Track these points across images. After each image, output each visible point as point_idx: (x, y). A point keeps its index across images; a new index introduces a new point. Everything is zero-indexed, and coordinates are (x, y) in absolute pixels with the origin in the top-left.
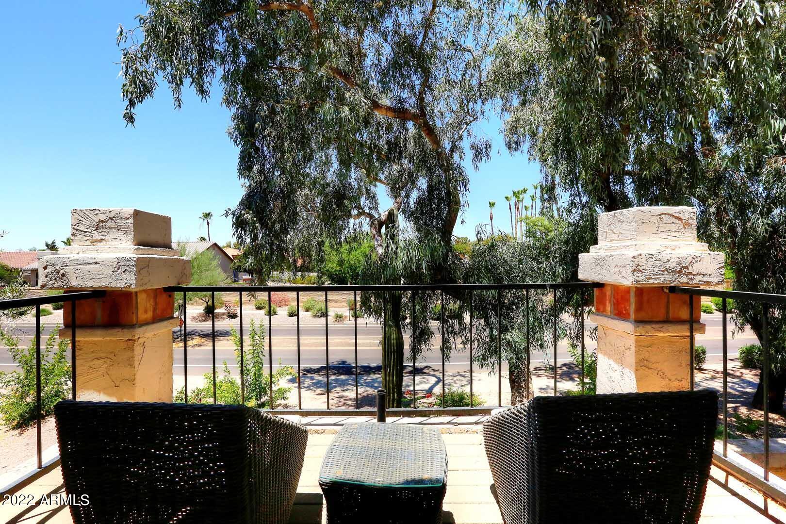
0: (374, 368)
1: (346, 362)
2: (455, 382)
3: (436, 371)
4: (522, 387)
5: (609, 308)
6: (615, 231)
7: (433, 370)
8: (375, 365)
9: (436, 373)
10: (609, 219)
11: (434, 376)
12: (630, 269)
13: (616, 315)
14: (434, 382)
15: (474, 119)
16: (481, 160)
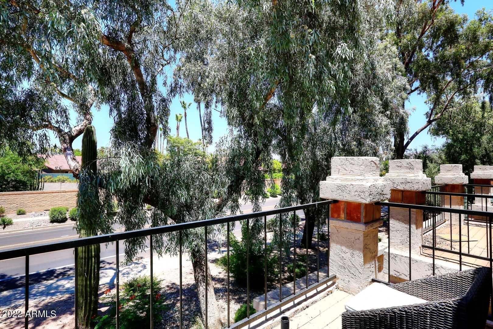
0: (45, 274)
1: (6, 275)
2: (132, 270)
3: (111, 263)
4: (203, 265)
5: (343, 216)
6: (346, 169)
7: (108, 263)
8: (45, 271)
9: (112, 266)
10: (342, 161)
11: (111, 268)
12: (367, 194)
13: (348, 219)
14: (113, 274)
15: (168, 63)
16: (174, 95)
